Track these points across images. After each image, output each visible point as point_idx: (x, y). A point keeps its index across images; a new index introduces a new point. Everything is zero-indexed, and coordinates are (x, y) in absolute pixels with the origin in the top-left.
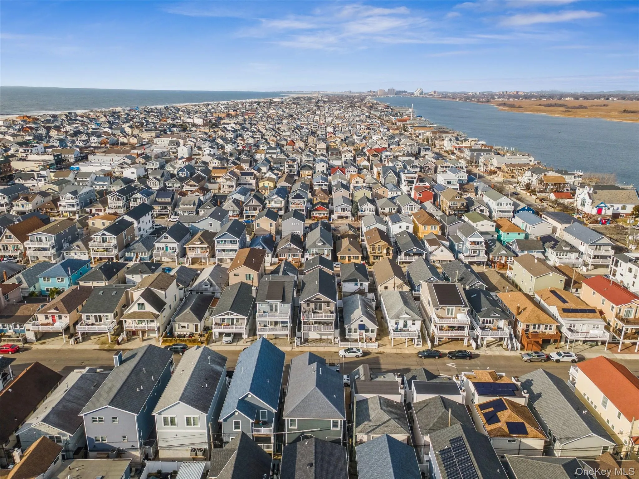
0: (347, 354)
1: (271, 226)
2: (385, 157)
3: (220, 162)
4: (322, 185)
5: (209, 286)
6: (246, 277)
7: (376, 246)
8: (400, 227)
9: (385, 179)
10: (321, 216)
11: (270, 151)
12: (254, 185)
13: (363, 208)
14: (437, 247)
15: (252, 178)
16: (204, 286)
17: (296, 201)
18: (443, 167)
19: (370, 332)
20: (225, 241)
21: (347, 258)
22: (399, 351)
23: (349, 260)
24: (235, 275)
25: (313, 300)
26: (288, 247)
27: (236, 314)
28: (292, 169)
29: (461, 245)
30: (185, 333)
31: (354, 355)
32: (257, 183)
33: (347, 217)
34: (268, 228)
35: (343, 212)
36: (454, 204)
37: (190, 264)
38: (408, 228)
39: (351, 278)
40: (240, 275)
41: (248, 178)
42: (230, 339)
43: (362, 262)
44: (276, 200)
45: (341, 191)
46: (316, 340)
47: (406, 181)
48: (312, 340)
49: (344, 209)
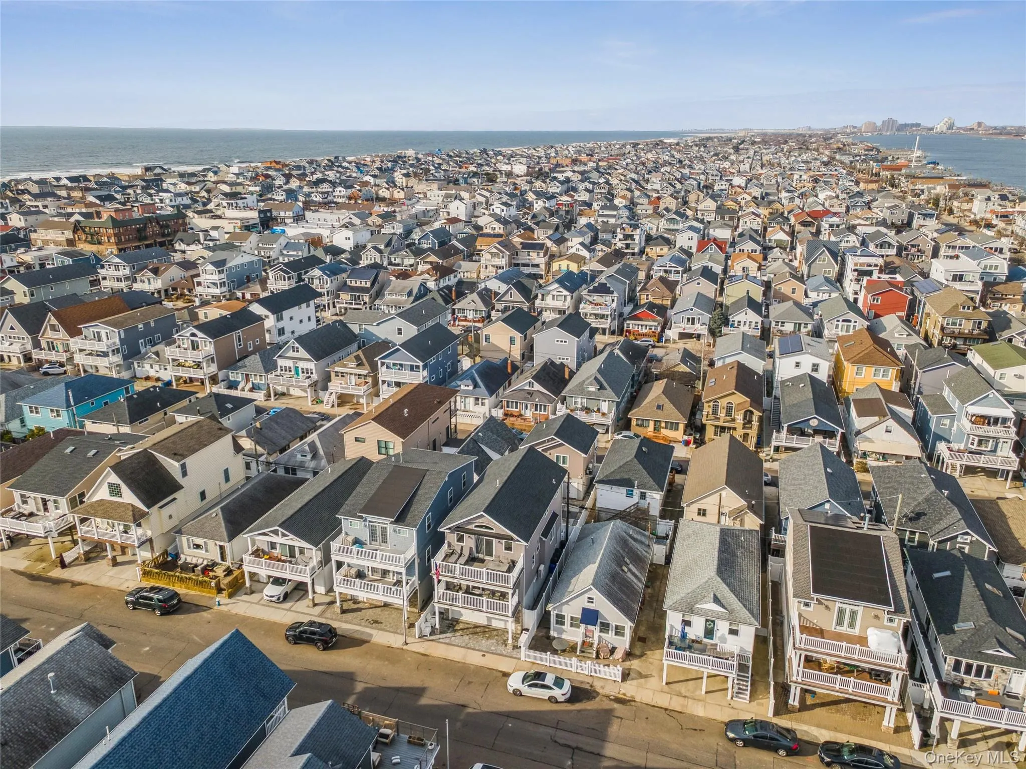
0: (526, 690)
1: (512, 341)
2: (827, 226)
3: (502, 226)
4: (670, 272)
5: (309, 457)
6: (379, 447)
7: (723, 403)
8: (798, 365)
9: (809, 266)
10: (644, 331)
11: (606, 212)
13: (736, 319)
14: (876, 419)
15: (541, 254)
16: (299, 456)
17: (597, 298)
18: (954, 248)
19: (612, 633)
20: (401, 365)
21: (652, 424)
22: (676, 704)
23: (657, 429)
24: (357, 440)
25: (472, 527)
26: (527, 388)
27: (291, 536)
28: (629, 242)
29: (947, 422)
31: (544, 694)
32: (548, 265)
33: (699, 337)
34: (504, 345)
35: (690, 325)
36: (954, 324)
37: (333, 406)
38: (815, 367)
39: (618, 477)
40: (367, 440)
41: (533, 254)
42: (278, 591)
43: (686, 438)
44: (555, 293)
45: (698, 284)
46: (476, 627)
47: (855, 270)
48: (467, 626)
49: (693, 319)
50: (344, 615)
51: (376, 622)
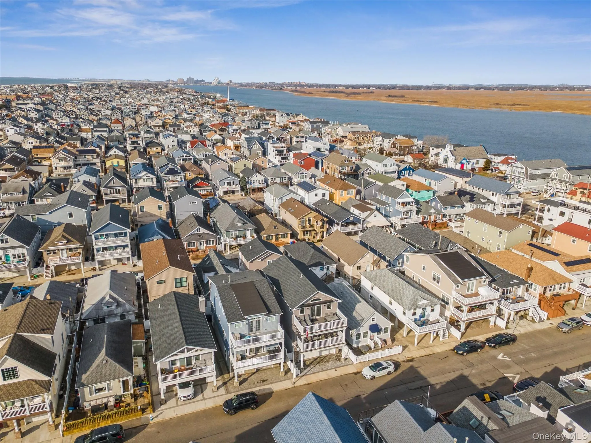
0: (377, 374)
1: (160, 208)
2: (232, 131)
3: (38, 141)
4: (186, 160)
5: (114, 306)
6: (176, 283)
7: (306, 218)
8: (316, 195)
9: (250, 151)
10: (204, 193)
11: (99, 129)
12: (99, 164)
13: (252, 179)
14: (369, 212)
15: (95, 157)
16: (105, 308)
17: (170, 177)
18: (298, 137)
19: (382, 333)
20: (107, 235)
21: (274, 237)
22: (428, 352)
23: (277, 239)
24: (158, 283)
25: (310, 302)
26: (196, 232)
27: (196, 348)
28: (136, 146)
29: (388, 208)
30: (105, 400)
31: (384, 372)
32: (103, 162)
33: (233, 192)
34: (157, 212)
35: (229, 187)
36: (343, 169)
37: (52, 276)
38: (324, 195)
40: (166, 281)
41: (89, 157)
43: (292, 240)
44: (145, 177)
45: (219, 164)
46: (316, 359)
47: (276, 150)
48: (311, 361)
49: (230, 182)
50: (241, 386)
51: (263, 381)
